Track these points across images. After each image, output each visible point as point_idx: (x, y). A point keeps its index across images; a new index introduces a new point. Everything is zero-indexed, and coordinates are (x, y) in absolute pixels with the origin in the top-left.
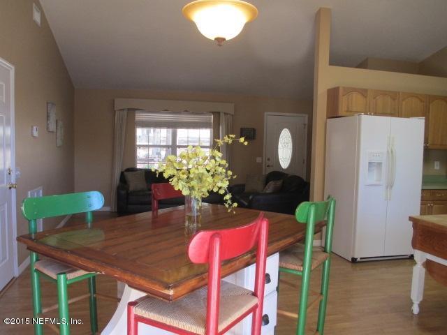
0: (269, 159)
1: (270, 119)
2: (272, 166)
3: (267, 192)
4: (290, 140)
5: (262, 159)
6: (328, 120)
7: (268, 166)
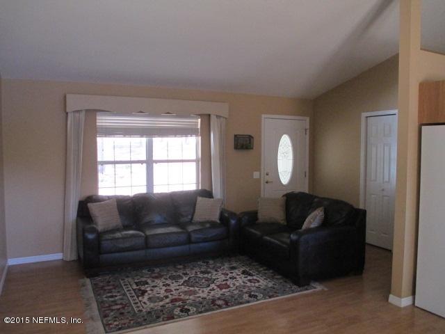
0: (267, 174)
2: (271, 182)
3: (312, 226)
5: (260, 174)
6: (423, 127)
7: (267, 182)
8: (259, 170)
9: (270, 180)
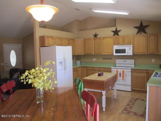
1: (6, 47)
2: (8, 66)
4: (15, 55)
5: (4, 64)
6: (41, 48)
7: (7, 66)
8: (3, 62)
9: (8, 65)
